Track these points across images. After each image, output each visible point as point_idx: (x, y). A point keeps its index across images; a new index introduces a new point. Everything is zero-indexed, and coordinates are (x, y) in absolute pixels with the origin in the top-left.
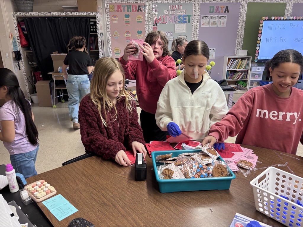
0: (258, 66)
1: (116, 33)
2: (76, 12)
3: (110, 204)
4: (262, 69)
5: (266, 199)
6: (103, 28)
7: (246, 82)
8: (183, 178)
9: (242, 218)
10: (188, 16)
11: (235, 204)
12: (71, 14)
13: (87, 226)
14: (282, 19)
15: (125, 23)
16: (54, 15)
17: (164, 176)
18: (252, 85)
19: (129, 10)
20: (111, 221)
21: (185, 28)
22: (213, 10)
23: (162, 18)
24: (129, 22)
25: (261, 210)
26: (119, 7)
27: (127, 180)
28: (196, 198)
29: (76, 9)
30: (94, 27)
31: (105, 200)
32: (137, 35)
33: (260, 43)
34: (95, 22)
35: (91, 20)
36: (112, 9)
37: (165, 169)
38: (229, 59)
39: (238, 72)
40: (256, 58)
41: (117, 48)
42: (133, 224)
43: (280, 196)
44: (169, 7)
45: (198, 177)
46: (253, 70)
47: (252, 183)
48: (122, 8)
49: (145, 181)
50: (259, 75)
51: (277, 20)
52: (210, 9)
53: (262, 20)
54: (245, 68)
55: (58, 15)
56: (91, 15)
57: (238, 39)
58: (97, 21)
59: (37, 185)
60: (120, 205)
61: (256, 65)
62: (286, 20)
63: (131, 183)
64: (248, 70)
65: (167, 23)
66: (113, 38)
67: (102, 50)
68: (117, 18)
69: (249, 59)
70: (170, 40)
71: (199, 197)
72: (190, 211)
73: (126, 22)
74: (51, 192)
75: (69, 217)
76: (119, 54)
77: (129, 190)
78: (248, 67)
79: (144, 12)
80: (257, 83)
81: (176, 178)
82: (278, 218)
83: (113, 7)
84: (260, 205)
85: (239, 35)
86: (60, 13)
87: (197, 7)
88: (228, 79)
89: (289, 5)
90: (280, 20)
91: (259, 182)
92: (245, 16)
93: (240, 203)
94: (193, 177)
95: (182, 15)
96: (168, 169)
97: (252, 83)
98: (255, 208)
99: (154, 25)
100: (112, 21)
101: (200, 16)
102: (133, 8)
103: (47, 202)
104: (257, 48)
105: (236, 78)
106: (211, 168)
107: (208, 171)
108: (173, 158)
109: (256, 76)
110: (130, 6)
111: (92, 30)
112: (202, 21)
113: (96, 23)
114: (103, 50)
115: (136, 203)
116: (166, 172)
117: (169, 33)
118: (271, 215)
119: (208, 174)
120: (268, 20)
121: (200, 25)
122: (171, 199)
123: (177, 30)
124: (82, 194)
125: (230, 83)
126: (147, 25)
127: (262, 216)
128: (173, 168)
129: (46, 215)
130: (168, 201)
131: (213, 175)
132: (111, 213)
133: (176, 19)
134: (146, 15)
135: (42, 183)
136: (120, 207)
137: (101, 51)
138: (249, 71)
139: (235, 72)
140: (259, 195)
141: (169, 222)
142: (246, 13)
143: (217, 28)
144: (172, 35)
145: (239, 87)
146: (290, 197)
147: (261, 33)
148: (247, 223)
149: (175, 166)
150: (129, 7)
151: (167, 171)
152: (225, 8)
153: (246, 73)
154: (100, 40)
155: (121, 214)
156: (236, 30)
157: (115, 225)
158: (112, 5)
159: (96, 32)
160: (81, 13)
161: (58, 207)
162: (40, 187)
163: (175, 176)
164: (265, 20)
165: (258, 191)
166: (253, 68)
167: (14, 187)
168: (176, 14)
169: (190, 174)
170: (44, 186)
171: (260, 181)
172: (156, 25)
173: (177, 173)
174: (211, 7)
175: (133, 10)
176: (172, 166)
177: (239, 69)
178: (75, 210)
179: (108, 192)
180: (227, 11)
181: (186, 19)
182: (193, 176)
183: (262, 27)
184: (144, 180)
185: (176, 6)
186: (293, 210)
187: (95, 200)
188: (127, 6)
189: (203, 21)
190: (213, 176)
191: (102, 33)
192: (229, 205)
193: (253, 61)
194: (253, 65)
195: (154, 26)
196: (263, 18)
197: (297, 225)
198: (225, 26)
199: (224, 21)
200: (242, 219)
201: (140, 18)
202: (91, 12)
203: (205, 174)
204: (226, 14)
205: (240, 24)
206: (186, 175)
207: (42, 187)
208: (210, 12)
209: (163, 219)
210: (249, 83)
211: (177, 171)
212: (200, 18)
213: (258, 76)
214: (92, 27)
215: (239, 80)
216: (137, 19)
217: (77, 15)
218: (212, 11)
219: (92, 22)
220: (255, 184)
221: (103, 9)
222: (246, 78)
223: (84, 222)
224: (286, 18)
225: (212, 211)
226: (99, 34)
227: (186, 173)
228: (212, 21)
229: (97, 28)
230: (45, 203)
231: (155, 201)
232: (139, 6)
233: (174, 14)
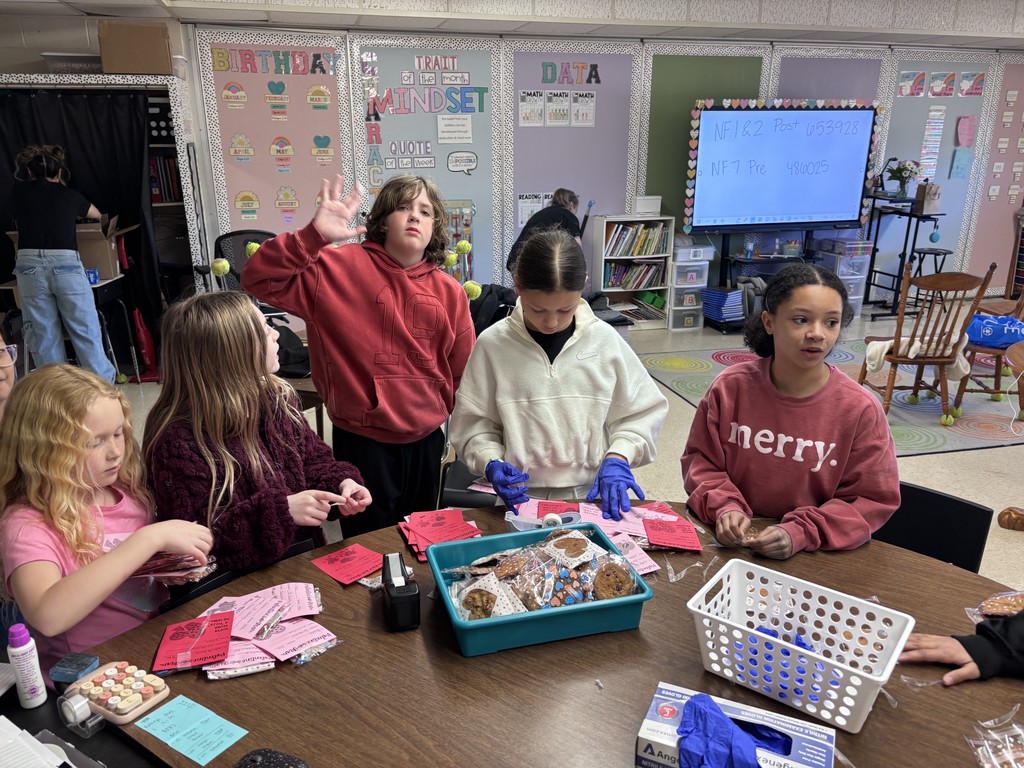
0: (694, 244)
1: (241, 143)
2: (95, 73)
3: (334, 703)
4: (706, 254)
5: (724, 640)
6: (192, 125)
7: (662, 293)
8: (522, 612)
9: (672, 692)
10: (476, 90)
11: (655, 663)
12: (75, 82)
13: (288, 767)
14: (753, 106)
15: (270, 110)
16: (11, 83)
17: (469, 612)
18: (680, 302)
19: (283, 67)
20: (347, 746)
21: (469, 127)
22: (554, 73)
23: (395, 97)
24: (283, 106)
25: (716, 668)
26: (248, 57)
27: (365, 633)
28: (559, 660)
29: (94, 64)
30: (163, 124)
31: (318, 695)
32: (315, 151)
33: (695, 178)
34: (166, 108)
35: (151, 100)
36: (221, 64)
37: (472, 592)
38: (610, 225)
39: (639, 264)
40: (686, 221)
41: (246, 194)
42: (406, 746)
43: (758, 629)
44: (416, 60)
45: (558, 603)
46: (680, 258)
47: (691, 605)
48: (258, 61)
49: (418, 631)
50: (699, 273)
51: (739, 108)
52: (545, 73)
53: (697, 109)
54: (658, 253)
55: (29, 84)
56: (151, 83)
57: (632, 164)
58: (172, 105)
59: (107, 677)
60: (360, 703)
61: (688, 242)
62: (764, 108)
63: (378, 641)
64: (666, 258)
65: (410, 110)
66: (232, 159)
67: (195, 201)
68: (241, 94)
69: (666, 224)
70: (425, 165)
71: (565, 655)
72: (547, 694)
73: (274, 107)
74: (156, 692)
75: (228, 753)
76: (254, 212)
77: (378, 661)
78: (665, 250)
79: (335, 74)
80: (693, 296)
81: (504, 614)
82: (754, 682)
83: (226, 55)
84: (713, 656)
85: (633, 151)
86: (35, 75)
87: (502, 63)
88: (608, 287)
89: (770, 63)
90: (748, 108)
91: (707, 601)
92: (648, 96)
93: (666, 659)
94: (546, 605)
95: (459, 88)
96: (479, 591)
97: (680, 295)
98: (703, 666)
99: (368, 119)
100: (222, 102)
101: (516, 91)
102: (294, 60)
103: (150, 721)
104: (689, 193)
105: (633, 281)
106: (590, 574)
107: (584, 584)
108: (489, 558)
109: (689, 275)
110: (286, 54)
111: (155, 133)
112: (520, 108)
113: (170, 111)
114: (198, 201)
115: (402, 693)
116: (474, 599)
117: (420, 143)
118: (738, 678)
119: (585, 593)
120: (713, 108)
121: (516, 120)
122: (494, 671)
123: (446, 135)
124: (248, 688)
125: (616, 298)
126: (346, 117)
127: (718, 684)
128: (494, 587)
129: (158, 755)
130: (488, 675)
131: (598, 593)
132: (341, 727)
133: (438, 99)
134: (342, 84)
135: (121, 670)
136: (362, 709)
137: (193, 207)
138: (670, 261)
139: (628, 265)
140: (708, 633)
141: (497, 729)
142: (649, 84)
143: (569, 128)
144: (429, 150)
145: (642, 310)
146: (780, 629)
147: (697, 148)
148: (684, 702)
149: (497, 580)
150: (281, 57)
151: (477, 596)
152: (589, 69)
153: (660, 267)
154: (188, 169)
155: (370, 725)
156: (625, 139)
157: (360, 756)
158: (223, 51)
159: (171, 139)
160: (113, 76)
161: (188, 730)
162: (118, 682)
163: (501, 606)
164: (706, 109)
165: (706, 622)
166: (680, 251)
167: (33, 691)
168: (439, 85)
169: (539, 600)
170: (130, 678)
171: (709, 597)
172: (377, 118)
173: (505, 598)
174: (545, 66)
175: (296, 67)
176: (490, 582)
177: (639, 254)
178: (240, 733)
179: (319, 672)
180: (593, 80)
181: (471, 100)
182: (547, 603)
183: (698, 128)
184: (414, 629)
185: (436, 60)
186: (785, 659)
187: (289, 699)
188: (276, 54)
189: (525, 108)
190: (596, 597)
191: (192, 144)
192: (641, 667)
193: (678, 231)
194: (679, 242)
195: (370, 120)
196: (700, 103)
197: (797, 693)
198: (591, 124)
199: (588, 108)
200: (673, 694)
201: (322, 93)
202: (149, 75)
203: (575, 593)
204: (593, 88)
205: (635, 119)
206: (527, 601)
207: (125, 682)
208: (545, 80)
209: (480, 722)
210: (670, 298)
211: (504, 594)
212: (516, 97)
213: (694, 274)
214: (153, 124)
215: (641, 288)
216: (312, 99)
217: (98, 84)
218: (549, 77)
219: (154, 105)
220: (700, 608)
221: (189, 62)
222: (663, 281)
223: (277, 758)
224: (761, 103)
225: (600, 688)
226: (181, 148)
227: (528, 596)
228: (552, 106)
229: (172, 128)
230: (146, 724)
231: (454, 680)
232: (317, 57)
233: (433, 82)
